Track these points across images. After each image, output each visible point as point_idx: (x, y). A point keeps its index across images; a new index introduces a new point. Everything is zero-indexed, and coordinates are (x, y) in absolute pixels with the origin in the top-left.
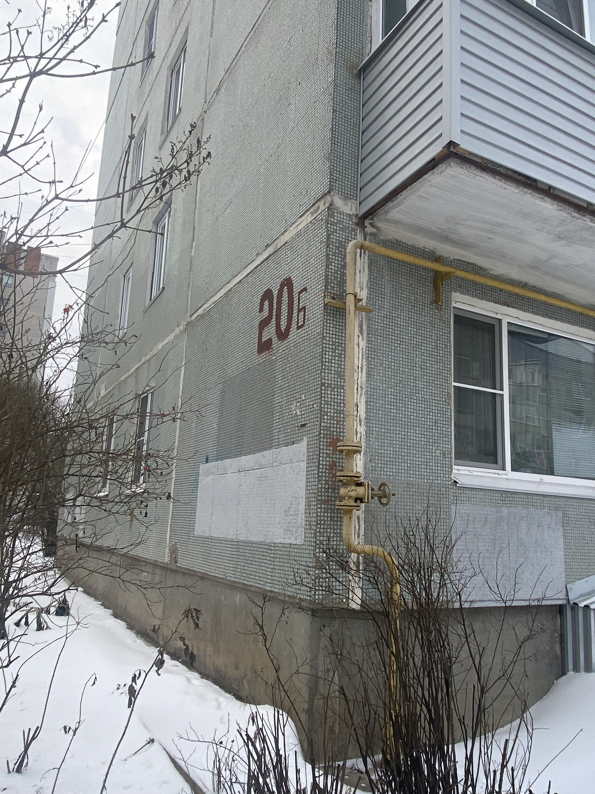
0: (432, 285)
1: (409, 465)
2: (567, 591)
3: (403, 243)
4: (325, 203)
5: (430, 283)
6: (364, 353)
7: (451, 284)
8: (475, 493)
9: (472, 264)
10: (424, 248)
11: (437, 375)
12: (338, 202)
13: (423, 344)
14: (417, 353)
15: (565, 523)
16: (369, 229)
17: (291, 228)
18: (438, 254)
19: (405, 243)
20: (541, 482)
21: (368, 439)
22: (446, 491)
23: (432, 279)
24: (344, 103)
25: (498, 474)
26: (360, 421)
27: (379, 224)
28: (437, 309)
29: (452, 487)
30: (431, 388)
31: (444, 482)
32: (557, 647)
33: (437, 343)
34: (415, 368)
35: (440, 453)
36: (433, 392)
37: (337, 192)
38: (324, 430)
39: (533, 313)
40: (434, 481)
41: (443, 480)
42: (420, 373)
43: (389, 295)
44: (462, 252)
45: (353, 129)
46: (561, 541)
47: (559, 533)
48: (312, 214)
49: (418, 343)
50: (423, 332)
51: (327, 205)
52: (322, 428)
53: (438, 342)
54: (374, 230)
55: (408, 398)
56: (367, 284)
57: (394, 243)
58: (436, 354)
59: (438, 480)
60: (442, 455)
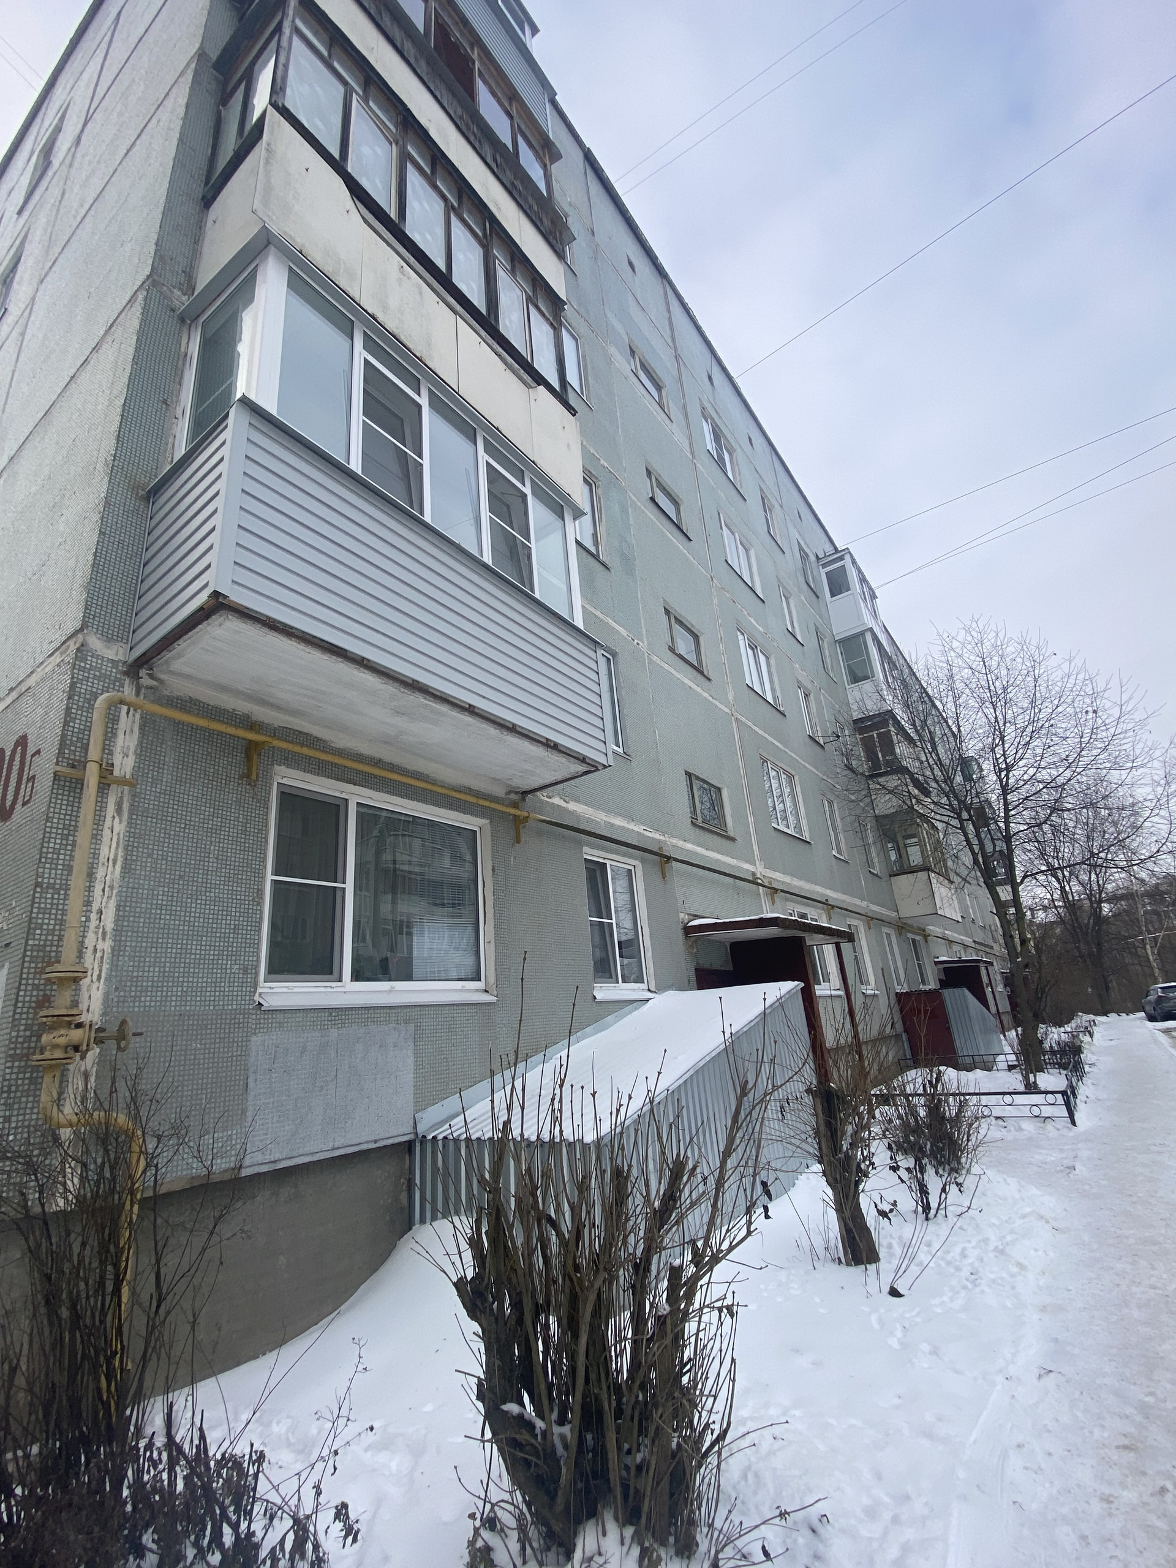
0: (243, 755)
1: (185, 989)
2: (415, 1123)
3: (201, 702)
4: (75, 643)
5: (241, 753)
6: (121, 841)
7: (273, 755)
8: (290, 1016)
9: (306, 734)
10: (234, 710)
11: (243, 867)
12: (95, 643)
13: (223, 829)
14: (213, 839)
15: (417, 1038)
16: (146, 681)
17: (39, 670)
18: (254, 719)
19: (204, 703)
20: (391, 991)
21: (115, 958)
22: (244, 1018)
23: (244, 748)
24: (119, 525)
25: (331, 987)
26: (104, 933)
27: (163, 677)
28: (250, 784)
29: (254, 1012)
30: (231, 884)
31: (243, 1007)
32: (404, 1197)
33: (246, 827)
34: (207, 859)
35: (239, 969)
36: (235, 888)
37: (95, 630)
38: (32, 951)
39: (388, 792)
40: (226, 1007)
41: (241, 1004)
42: (215, 865)
43: (171, 764)
44: (291, 719)
45: (131, 559)
46: (411, 1061)
47: (409, 1052)
48: (62, 654)
49: (214, 827)
50: (224, 813)
51: (78, 645)
52: (29, 948)
53: (248, 825)
54: (154, 683)
55: (191, 898)
56: (135, 751)
57: (186, 701)
58: (243, 840)
59: (232, 1005)
60: (241, 971)
